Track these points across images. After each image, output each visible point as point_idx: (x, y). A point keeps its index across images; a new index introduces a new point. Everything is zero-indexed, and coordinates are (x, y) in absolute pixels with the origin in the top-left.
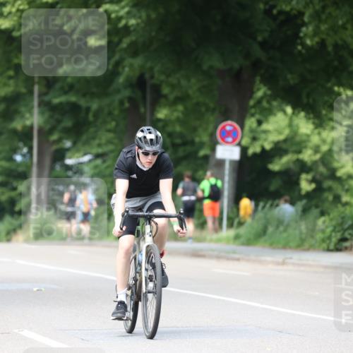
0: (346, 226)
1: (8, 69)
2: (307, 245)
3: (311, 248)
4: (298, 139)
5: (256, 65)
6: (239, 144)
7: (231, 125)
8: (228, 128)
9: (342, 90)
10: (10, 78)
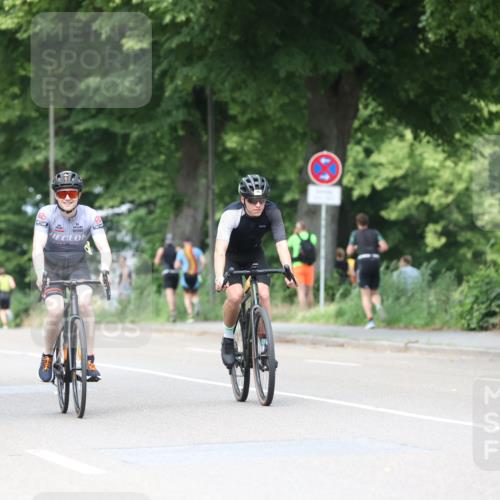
0: (493, 295)
1: (12, 84)
2: (438, 322)
3: (445, 327)
4: (422, 174)
5: (361, 71)
6: (339, 183)
7: (327, 157)
8: (324, 161)
9: (482, 104)
10: (15, 97)
